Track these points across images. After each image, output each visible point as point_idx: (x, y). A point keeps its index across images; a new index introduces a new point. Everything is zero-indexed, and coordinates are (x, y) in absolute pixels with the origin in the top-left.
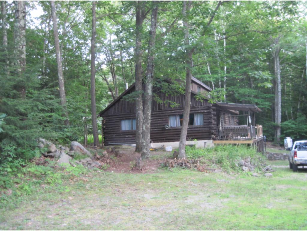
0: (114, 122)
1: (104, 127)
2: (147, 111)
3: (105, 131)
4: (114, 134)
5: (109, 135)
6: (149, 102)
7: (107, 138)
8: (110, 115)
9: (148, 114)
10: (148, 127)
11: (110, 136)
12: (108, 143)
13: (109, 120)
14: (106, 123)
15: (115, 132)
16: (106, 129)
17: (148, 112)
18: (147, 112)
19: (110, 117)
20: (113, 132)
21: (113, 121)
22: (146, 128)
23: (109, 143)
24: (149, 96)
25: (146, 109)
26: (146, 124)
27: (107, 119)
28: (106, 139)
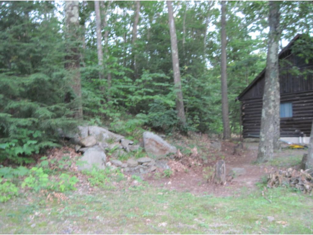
0: (255, 108)
1: (244, 114)
2: (269, 87)
3: (244, 119)
4: (254, 123)
5: (250, 124)
6: (272, 74)
7: (246, 128)
8: (251, 98)
9: (269, 92)
10: (270, 112)
11: (251, 126)
12: (247, 134)
13: (250, 105)
14: (246, 108)
15: (256, 121)
16: (246, 116)
17: (270, 90)
18: (268, 89)
19: (251, 101)
20: (253, 121)
21: (254, 106)
22: (266, 115)
23: (249, 135)
24: (272, 63)
25: (268, 84)
26: (267, 108)
27: (247, 103)
28: (245, 130)
